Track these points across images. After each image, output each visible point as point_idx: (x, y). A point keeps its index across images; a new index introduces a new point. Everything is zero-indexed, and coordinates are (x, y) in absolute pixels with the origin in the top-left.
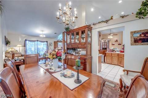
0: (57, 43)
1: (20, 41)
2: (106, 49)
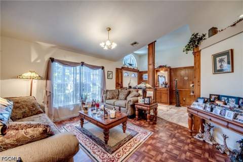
0: (122, 73)
1: (33, 60)
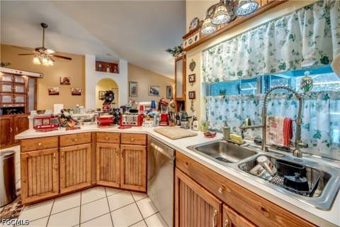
2: (21, 110)
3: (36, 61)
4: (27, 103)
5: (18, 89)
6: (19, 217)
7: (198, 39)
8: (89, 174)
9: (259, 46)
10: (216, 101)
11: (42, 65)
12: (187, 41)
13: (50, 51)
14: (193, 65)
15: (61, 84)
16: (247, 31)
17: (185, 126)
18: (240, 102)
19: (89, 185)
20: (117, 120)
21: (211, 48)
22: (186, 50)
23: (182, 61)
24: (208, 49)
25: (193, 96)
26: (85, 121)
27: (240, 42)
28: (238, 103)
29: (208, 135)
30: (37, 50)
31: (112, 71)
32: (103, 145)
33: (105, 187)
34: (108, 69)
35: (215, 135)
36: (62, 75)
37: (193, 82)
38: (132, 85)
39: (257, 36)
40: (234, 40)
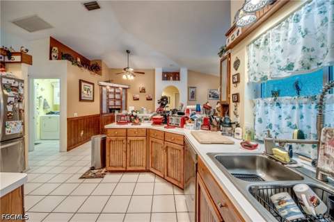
3: (124, 77)
4: (121, 106)
5: (117, 96)
6: (105, 178)
7: (240, 33)
8: (145, 160)
9: (320, 23)
10: (266, 104)
11: (128, 80)
12: (230, 38)
13: (131, 70)
14: (237, 63)
15: (140, 92)
16: (300, 8)
17: (227, 133)
18: (297, 106)
19: (144, 169)
20: (165, 121)
21: (256, 40)
22: (230, 47)
23: (226, 60)
24: (253, 42)
25: (237, 98)
26: (145, 120)
27: (291, 25)
28: (294, 108)
29: (247, 145)
30: (125, 69)
31: (174, 79)
32: (154, 140)
33: (156, 174)
34: (171, 78)
35: (255, 147)
36: (141, 85)
37: (236, 83)
38: (192, 90)
39: (316, 10)
40: (284, 23)
